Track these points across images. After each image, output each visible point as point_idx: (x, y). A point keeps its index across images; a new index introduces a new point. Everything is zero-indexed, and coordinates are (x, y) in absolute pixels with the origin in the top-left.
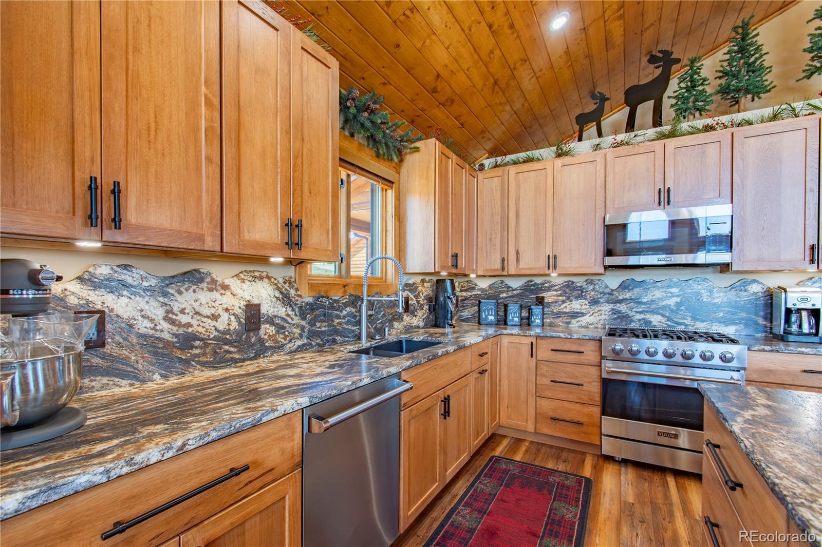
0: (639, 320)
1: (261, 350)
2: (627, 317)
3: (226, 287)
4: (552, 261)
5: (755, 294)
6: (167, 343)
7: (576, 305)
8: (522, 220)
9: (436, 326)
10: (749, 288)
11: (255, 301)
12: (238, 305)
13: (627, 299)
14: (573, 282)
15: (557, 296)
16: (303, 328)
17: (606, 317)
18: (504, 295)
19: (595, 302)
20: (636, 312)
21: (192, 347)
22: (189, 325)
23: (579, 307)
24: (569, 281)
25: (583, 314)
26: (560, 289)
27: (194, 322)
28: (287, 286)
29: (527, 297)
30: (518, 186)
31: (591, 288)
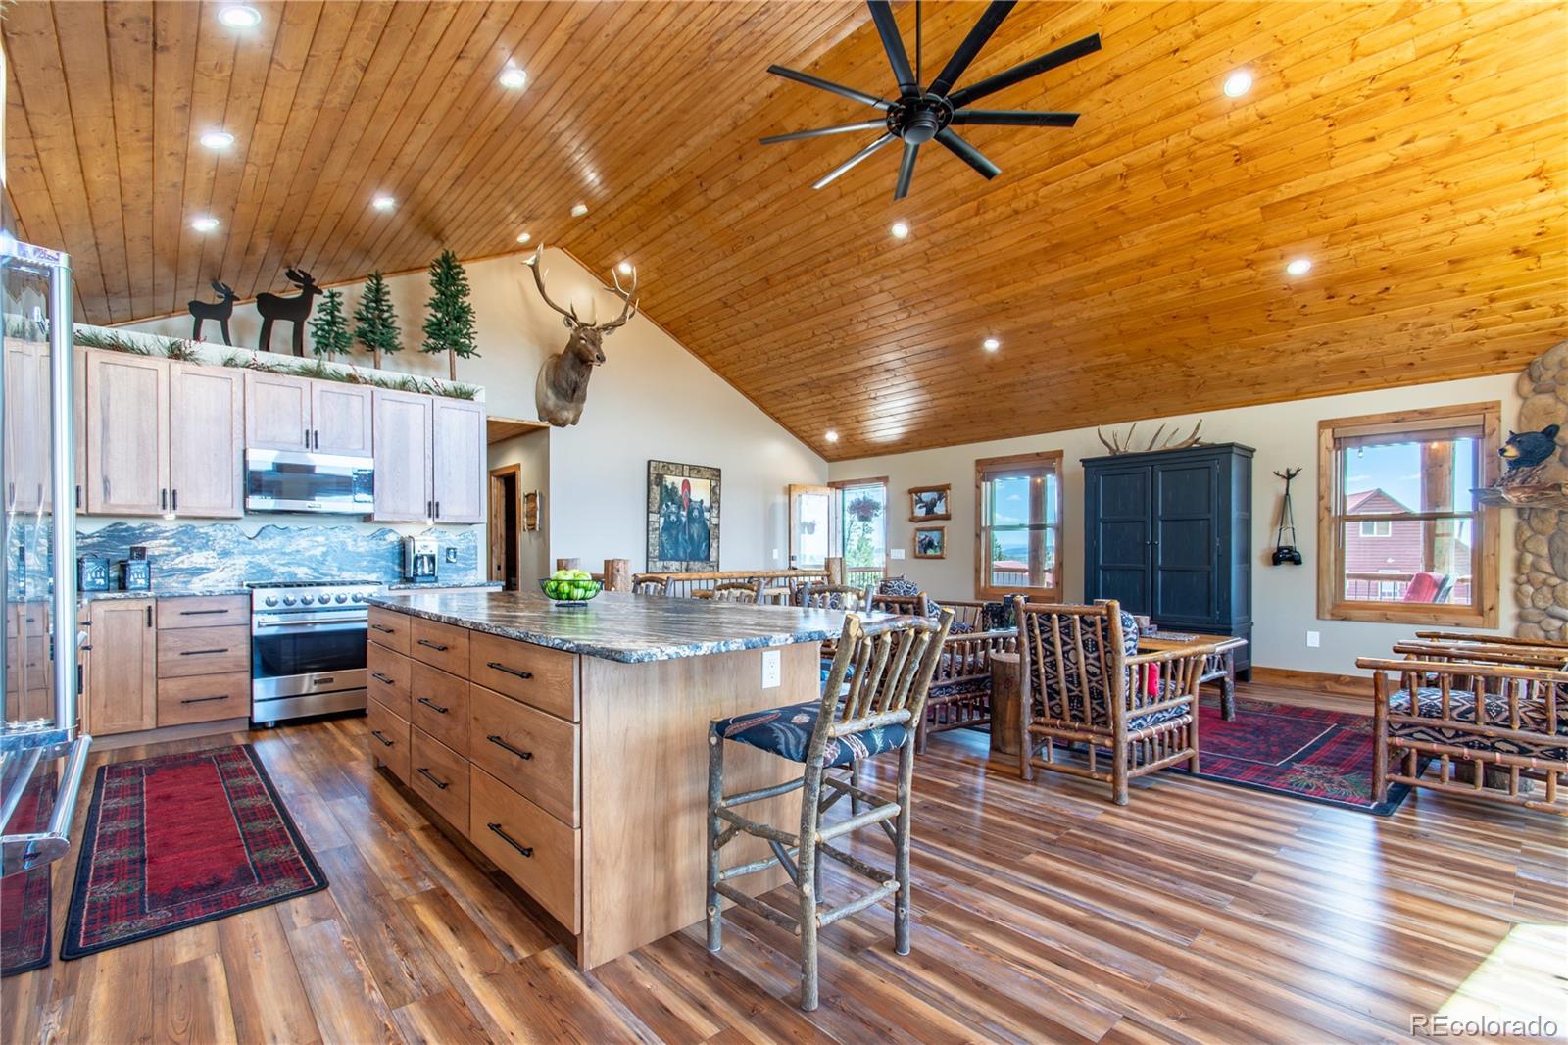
0: (283, 574)
2: (268, 570)
4: (169, 499)
5: (392, 543)
7: (198, 558)
8: (114, 434)
10: (387, 537)
13: (267, 550)
14: (194, 528)
15: (169, 546)
17: (242, 572)
19: (225, 553)
20: (279, 564)
23: (203, 560)
24: (186, 527)
25: (209, 570)
26: (173, 537)
29: (114, 548)
31: (221, 535)
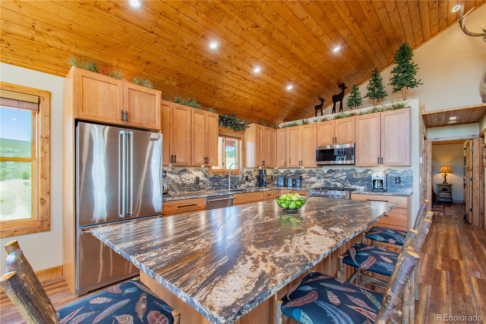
0: (333, 185)
1: (199, 189)
2: (330, 183)
3: (191, 173)
4: (301, 163)
6: (180, 185)
7: (313, 179)
8: (291, 147)
9: (260, 186)
10: (368, 172)
11: (198, 176)
12: (194, 177)
13: (329, 177)
15: (307, 175)
16: (210, 184)
17: (323, 183)
18: (289, 175)
19: (319, 178)
20: (332, 182)
21: (185, 186)
22: (184, 181)
25: (315, 183)
26: (307, 173)
27: (185, 181)
28: (206, 172)
29: (296, 176)
30: (290, 135)
31: (318, 172)
